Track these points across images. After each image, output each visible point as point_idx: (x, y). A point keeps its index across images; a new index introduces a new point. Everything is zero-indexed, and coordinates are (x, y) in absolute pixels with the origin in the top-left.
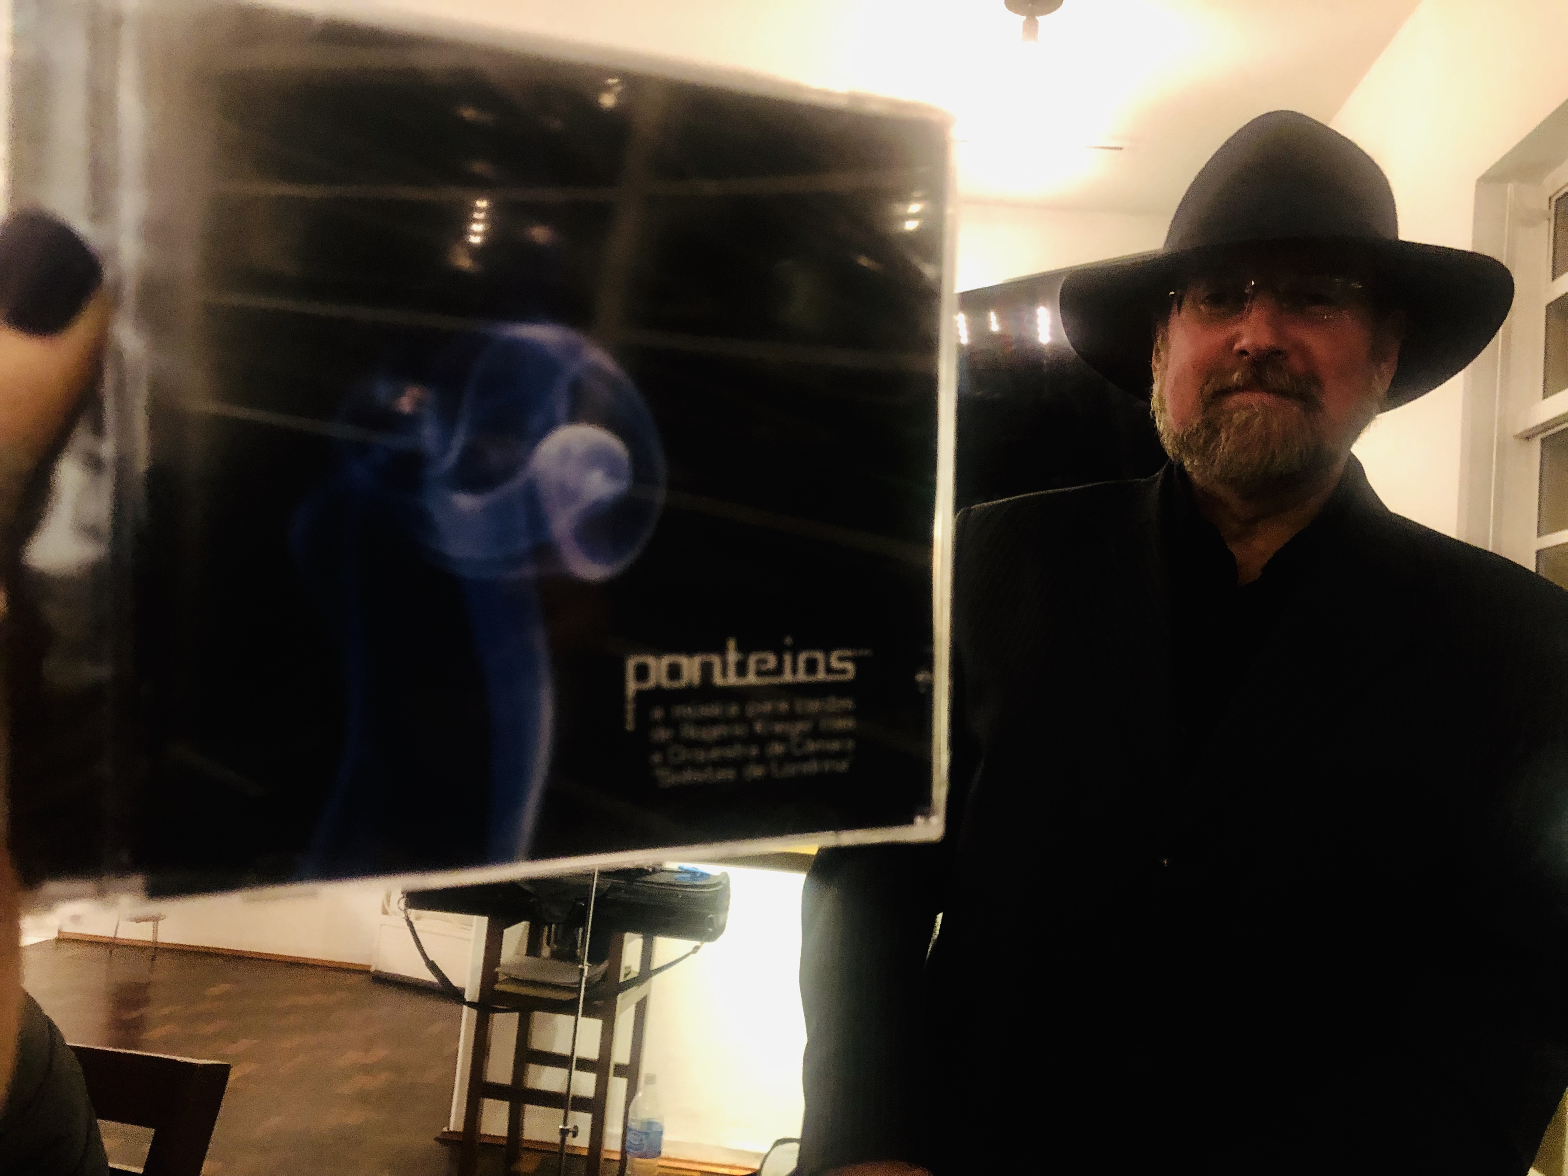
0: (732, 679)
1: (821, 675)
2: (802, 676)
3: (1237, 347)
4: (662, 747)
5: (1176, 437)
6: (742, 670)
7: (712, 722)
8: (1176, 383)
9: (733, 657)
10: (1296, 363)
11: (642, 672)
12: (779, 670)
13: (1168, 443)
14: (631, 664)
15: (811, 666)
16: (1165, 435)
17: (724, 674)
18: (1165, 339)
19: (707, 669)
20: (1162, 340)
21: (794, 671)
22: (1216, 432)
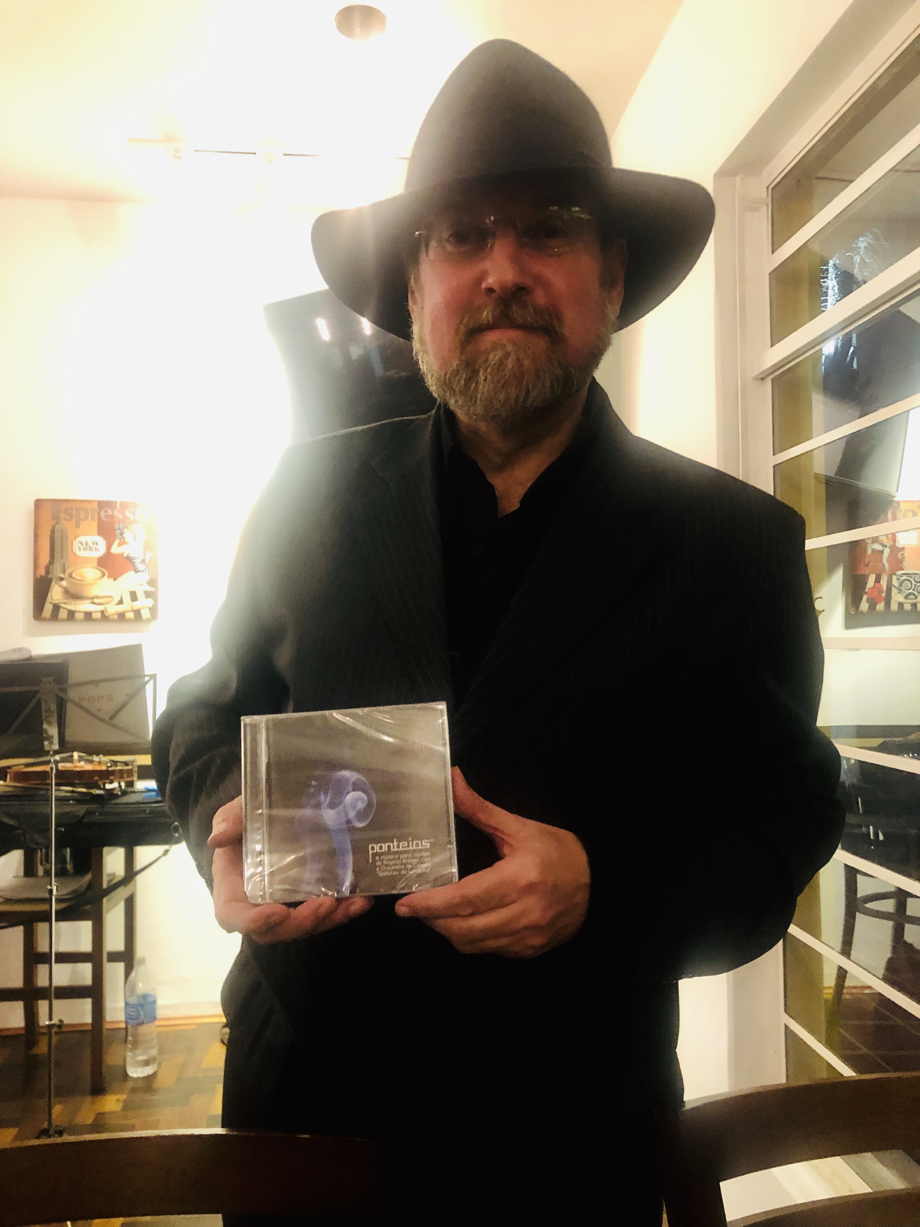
0: (396, 849)
1: (420, 847)
2: (415, 848)
3: (484, 285)
4: (379, 866)
5: (438, 379)
6: (398, 847)
7: (392, 860)
8: (433, 323)
9: (395, 843)
10: (540, 297)
11: (373, 848)
12: (408, 846)
13: (433, 385)
14: (370, 846)
15: (417, 845)
16: (429, 377)
17: (394, 848)
18: (417, 280)
19: (389, 847)
20: (416, 282)
21: (412, 846)
22: (475, 372)
